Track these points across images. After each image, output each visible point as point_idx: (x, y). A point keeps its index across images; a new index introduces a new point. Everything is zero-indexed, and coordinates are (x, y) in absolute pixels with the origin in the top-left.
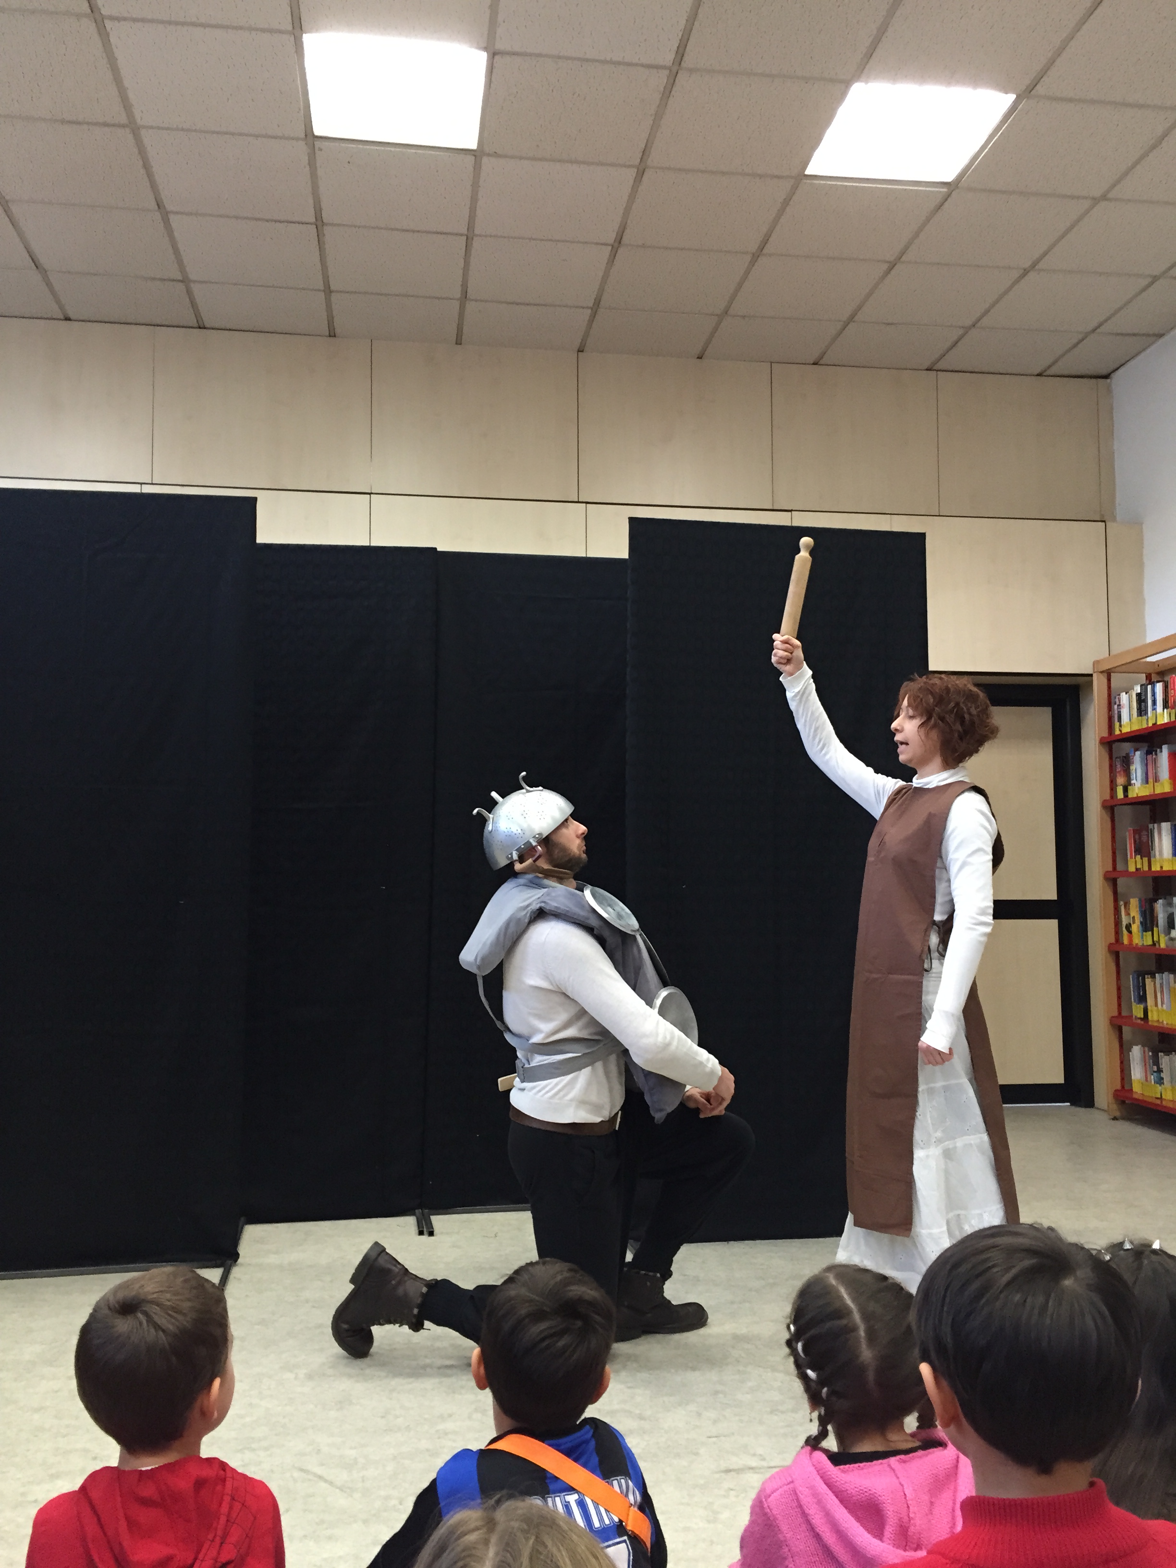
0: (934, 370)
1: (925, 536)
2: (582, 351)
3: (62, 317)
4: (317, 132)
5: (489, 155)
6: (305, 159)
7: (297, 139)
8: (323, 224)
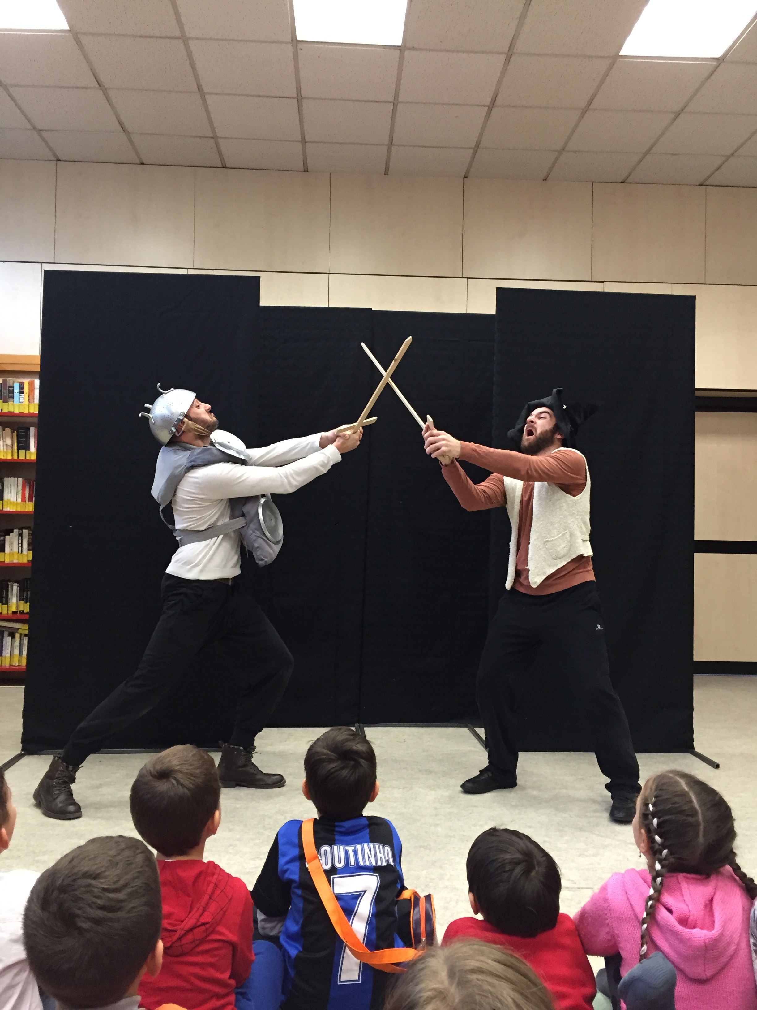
0: (704, 185)
1: (695, 298)
2: (466, 177)
3: (139, 163)
4: (299, 38)
5: (409, 49)
6: (291, 56)
7: (287, 43)
8: (302, 98)
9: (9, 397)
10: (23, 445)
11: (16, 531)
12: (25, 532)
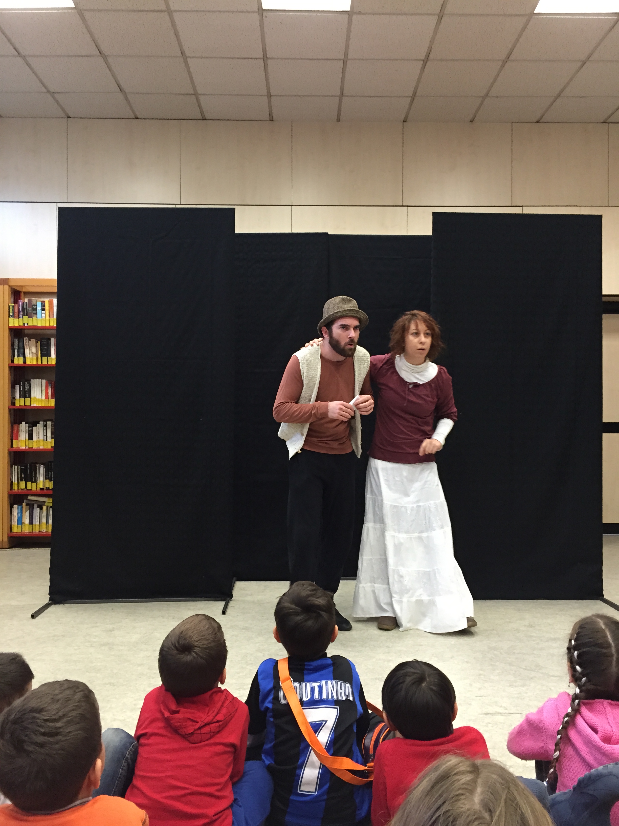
0: (606, 123)
1: (602, 217)
2: (405, 122)
3: (134, 118)
4: (264, 7)
5: (356, 13)
6: (258, 23)
7: (254, 12)
8: (267, 58)
9: (33, 314)
10: (46, 353)
11: (41, 423)
12: (49, 423)
